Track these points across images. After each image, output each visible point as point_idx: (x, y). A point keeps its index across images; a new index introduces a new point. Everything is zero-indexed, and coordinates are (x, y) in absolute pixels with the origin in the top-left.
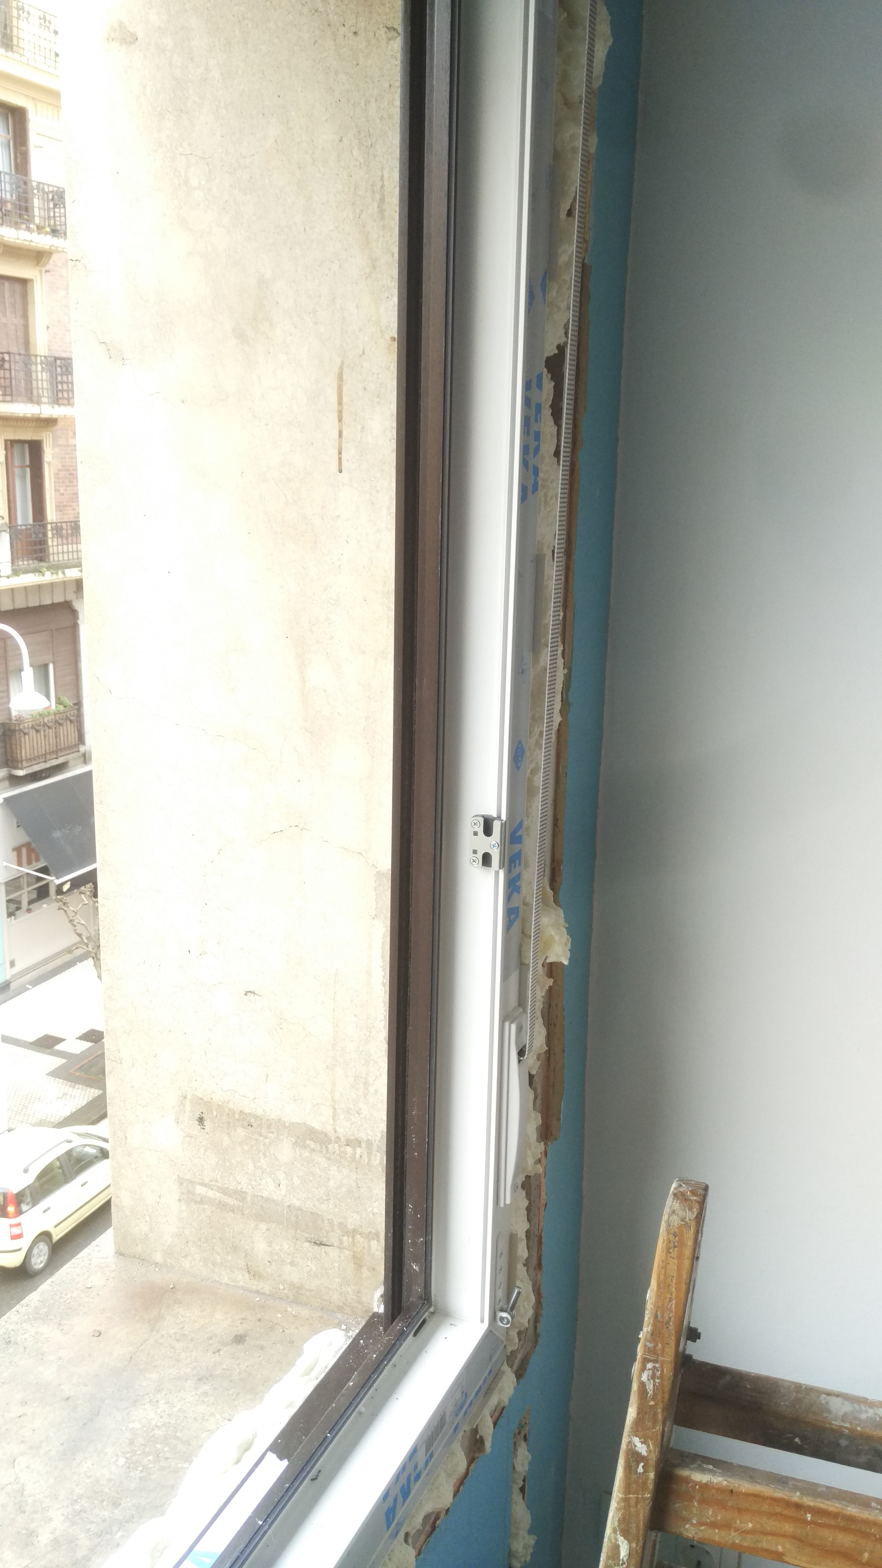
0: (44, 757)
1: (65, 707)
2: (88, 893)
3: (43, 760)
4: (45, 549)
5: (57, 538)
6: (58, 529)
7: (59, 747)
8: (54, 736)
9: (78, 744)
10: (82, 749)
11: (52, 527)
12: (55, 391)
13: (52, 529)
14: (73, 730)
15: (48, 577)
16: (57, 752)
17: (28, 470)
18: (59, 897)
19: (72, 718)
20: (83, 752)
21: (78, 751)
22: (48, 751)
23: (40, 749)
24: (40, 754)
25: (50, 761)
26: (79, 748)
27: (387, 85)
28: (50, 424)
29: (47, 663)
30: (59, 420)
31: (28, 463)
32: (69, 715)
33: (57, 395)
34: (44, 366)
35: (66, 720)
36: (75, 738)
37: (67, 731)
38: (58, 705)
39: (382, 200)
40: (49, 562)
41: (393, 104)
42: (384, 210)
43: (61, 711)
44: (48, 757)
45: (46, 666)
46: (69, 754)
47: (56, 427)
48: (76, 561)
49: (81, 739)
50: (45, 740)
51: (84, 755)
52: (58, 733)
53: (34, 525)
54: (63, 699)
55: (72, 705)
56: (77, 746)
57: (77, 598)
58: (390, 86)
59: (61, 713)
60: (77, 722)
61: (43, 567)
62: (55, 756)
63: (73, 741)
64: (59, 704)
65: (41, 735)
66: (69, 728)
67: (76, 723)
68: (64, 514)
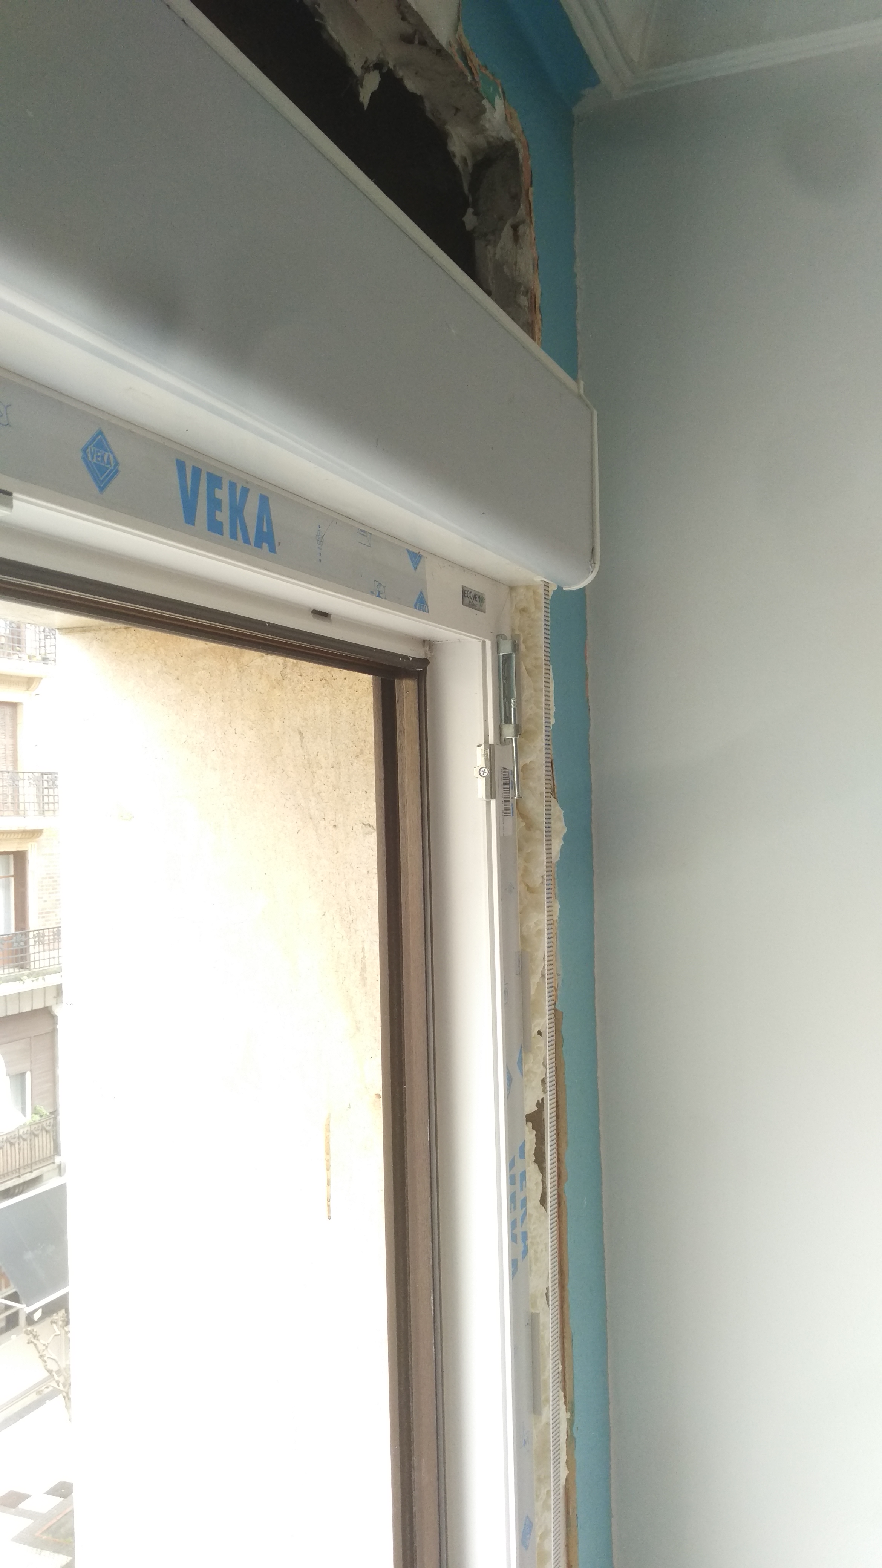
0: (18, 1172)
1: (41, 1116)
2: (61, 1323)
3: (17, 1175)
4: (26, 956)
5: (39, 945)
6: (40, 936)
7: (33, 1160)
8: (29, 1149)
9: (54, 1156)
10: (57, 1160)
11: (34, 935)
12: (42, 805)
13: (34, 937)
14: (48, 1141)
15: (28, 985)
16: (31, 1166)
17: (12, 879)
18: (29, 1328)
19: (48, 1128)
20: (59, 1163)
21: (54, 1163)
22: (22, 1165)
23: (14, 1163)
24: (14, 1168)
25: (25, 1176)
26: (54, 1160)
27: (365, 871)
28: (36, 835)
29: (24, 1071)
30: (44, 831)
31: (12, 873)
32: (45, 1125)
33: (43, 808)
34: (31, 781)
35: (42, 1130)
36: (50, 1149)
37: (43, 1142)
38: (33, 1115)
39: (364, 969)
40: (29, 969)
41: (371, 887)
42: (366, 978)
43: (37, 1121)
44: (22, 1171)
45: (23, 1075)
46: (44, 1167)
47: (41, 838)
48: (58, 966)
49: (56, 1150)
50: (19, 1153)
51: (59, 1166)
52: (33, 1145)
53: (15, 935)
54: (39, 1108)
55: (48, 1114)
56: (52, 1157)
57: (57, 1003)
58: (368, 872)
59: (36, 1124)
60: (53, 1132)
61: (23, 975)
62: (29, 1170)
63: (48, 1152)
64: (35, 1114)
65: (15, 1147)
66: (45, 1139)
67: (51, 1133)
68: (46, 921)
